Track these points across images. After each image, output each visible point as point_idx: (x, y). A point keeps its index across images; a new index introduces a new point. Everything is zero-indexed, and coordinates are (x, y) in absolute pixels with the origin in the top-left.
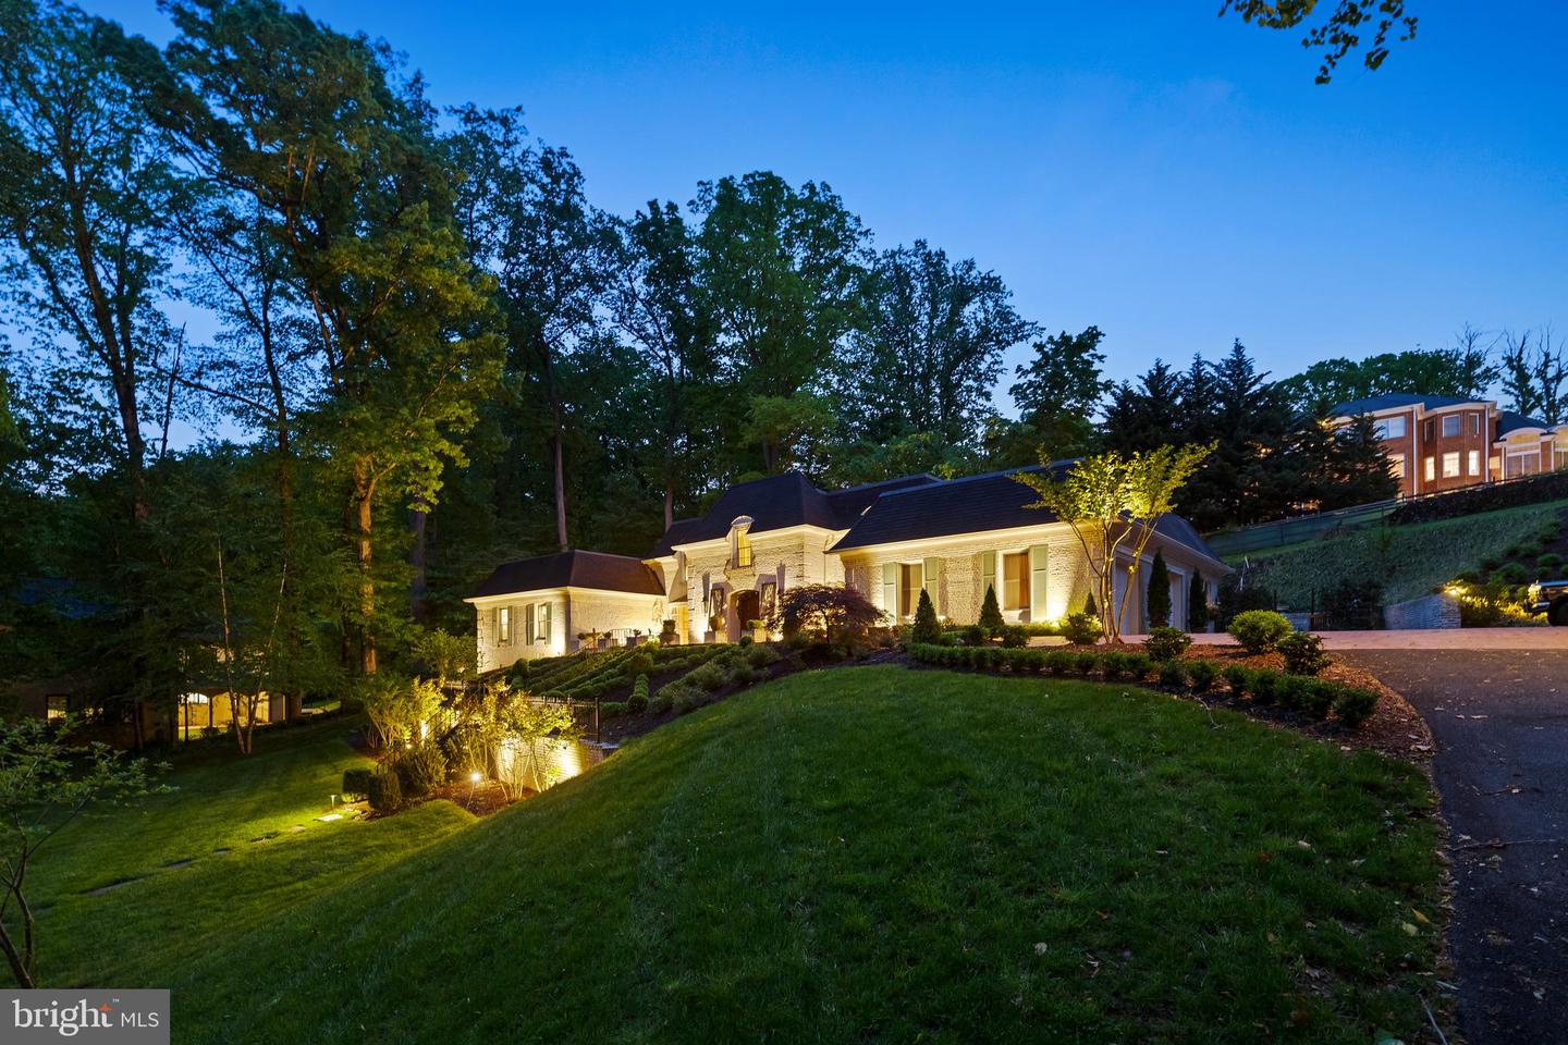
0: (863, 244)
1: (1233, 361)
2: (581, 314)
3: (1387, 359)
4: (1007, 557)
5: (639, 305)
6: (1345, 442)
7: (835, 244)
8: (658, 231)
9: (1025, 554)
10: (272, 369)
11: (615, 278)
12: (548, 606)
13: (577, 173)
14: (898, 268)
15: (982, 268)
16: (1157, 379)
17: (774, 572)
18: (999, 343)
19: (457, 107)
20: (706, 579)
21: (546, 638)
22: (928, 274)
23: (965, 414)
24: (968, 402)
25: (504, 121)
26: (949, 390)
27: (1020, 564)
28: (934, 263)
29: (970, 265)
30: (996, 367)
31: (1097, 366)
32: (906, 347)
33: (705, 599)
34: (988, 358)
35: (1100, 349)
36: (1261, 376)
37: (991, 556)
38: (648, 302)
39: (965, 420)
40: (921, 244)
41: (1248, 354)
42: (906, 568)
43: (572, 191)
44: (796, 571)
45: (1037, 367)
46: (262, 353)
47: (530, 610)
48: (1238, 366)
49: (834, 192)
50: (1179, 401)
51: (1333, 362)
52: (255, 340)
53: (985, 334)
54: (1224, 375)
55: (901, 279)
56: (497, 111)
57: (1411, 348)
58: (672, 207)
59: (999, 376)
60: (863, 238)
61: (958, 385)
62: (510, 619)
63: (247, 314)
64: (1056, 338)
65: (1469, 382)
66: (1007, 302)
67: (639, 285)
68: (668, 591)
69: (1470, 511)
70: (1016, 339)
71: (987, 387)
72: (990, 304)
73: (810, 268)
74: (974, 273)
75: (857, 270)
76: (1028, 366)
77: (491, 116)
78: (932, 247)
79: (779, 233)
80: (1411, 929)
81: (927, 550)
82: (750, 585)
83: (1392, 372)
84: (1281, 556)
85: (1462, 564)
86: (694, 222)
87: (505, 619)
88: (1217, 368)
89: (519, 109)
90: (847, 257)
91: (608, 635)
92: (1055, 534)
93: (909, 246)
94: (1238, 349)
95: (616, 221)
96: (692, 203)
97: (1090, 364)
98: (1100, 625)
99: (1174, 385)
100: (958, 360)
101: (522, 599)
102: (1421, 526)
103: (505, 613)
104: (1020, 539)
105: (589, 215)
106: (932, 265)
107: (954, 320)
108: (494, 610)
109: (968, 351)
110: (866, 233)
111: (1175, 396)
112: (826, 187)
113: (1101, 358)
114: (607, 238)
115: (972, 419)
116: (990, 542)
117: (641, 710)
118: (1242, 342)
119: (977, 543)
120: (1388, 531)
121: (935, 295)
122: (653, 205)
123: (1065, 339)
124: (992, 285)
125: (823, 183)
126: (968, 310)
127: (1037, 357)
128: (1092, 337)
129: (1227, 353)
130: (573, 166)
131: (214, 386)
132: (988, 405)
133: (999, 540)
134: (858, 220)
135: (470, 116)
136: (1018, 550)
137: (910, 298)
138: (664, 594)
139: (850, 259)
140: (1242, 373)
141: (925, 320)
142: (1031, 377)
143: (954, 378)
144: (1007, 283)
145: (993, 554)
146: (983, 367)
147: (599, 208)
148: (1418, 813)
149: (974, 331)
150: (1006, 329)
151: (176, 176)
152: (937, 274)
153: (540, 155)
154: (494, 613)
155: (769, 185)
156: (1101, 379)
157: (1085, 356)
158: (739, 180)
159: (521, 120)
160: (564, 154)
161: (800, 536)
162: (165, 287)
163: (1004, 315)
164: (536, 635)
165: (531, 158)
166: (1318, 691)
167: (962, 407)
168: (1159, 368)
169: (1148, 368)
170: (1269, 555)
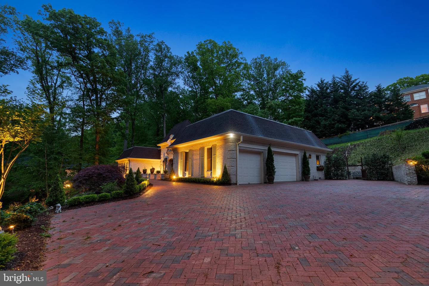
1: (345, 76)
4: (207, 149)
5: (190, 79)
8: (190, 59)
9: (211, 148)
11: (183, 72)
13: (168, 47)
15: (279, 60)
16: (321, 85)
19: (138, 34)
20: (164, 155)
25: (149, 36)
29: (276, 59)
31: (303, 82)
33: (163, 161)
35: (304, 77)
36: (356, 80)
40: (262, 56)
41: (350, 73)
42: (186, 153)
43: (169, 52)
48: (347, 77)
49: (231, 43)
50: (329, 90)
54: (343, 81)
58: (192, 53)
72: (284, 69)
74: (277, 61)
77: (146, 36)
78: (266, 56)
82: (172, 157)
84: (362, 143)
88: (340, 79)
93: (259, 56)
94: (347, 72)
95: (180, 57)
97: (301, 81)
99: (327, 86)
105: (174, 57)
106: (266, 61)
110: (242, 53)
111: (327, 89)
112: (229, 42)
113: (304, 80)
114: (179, 62)
118: (348, 70)
122: (188, 53)
124: (283, 64)
126: (278, 72)
128: (302, 74)
134: (238, 49)
140: (349, 79)
156: (304, 86)
159: (153, 36)
168: (322, 81)
169: (318, 81)
170: (358, 142)
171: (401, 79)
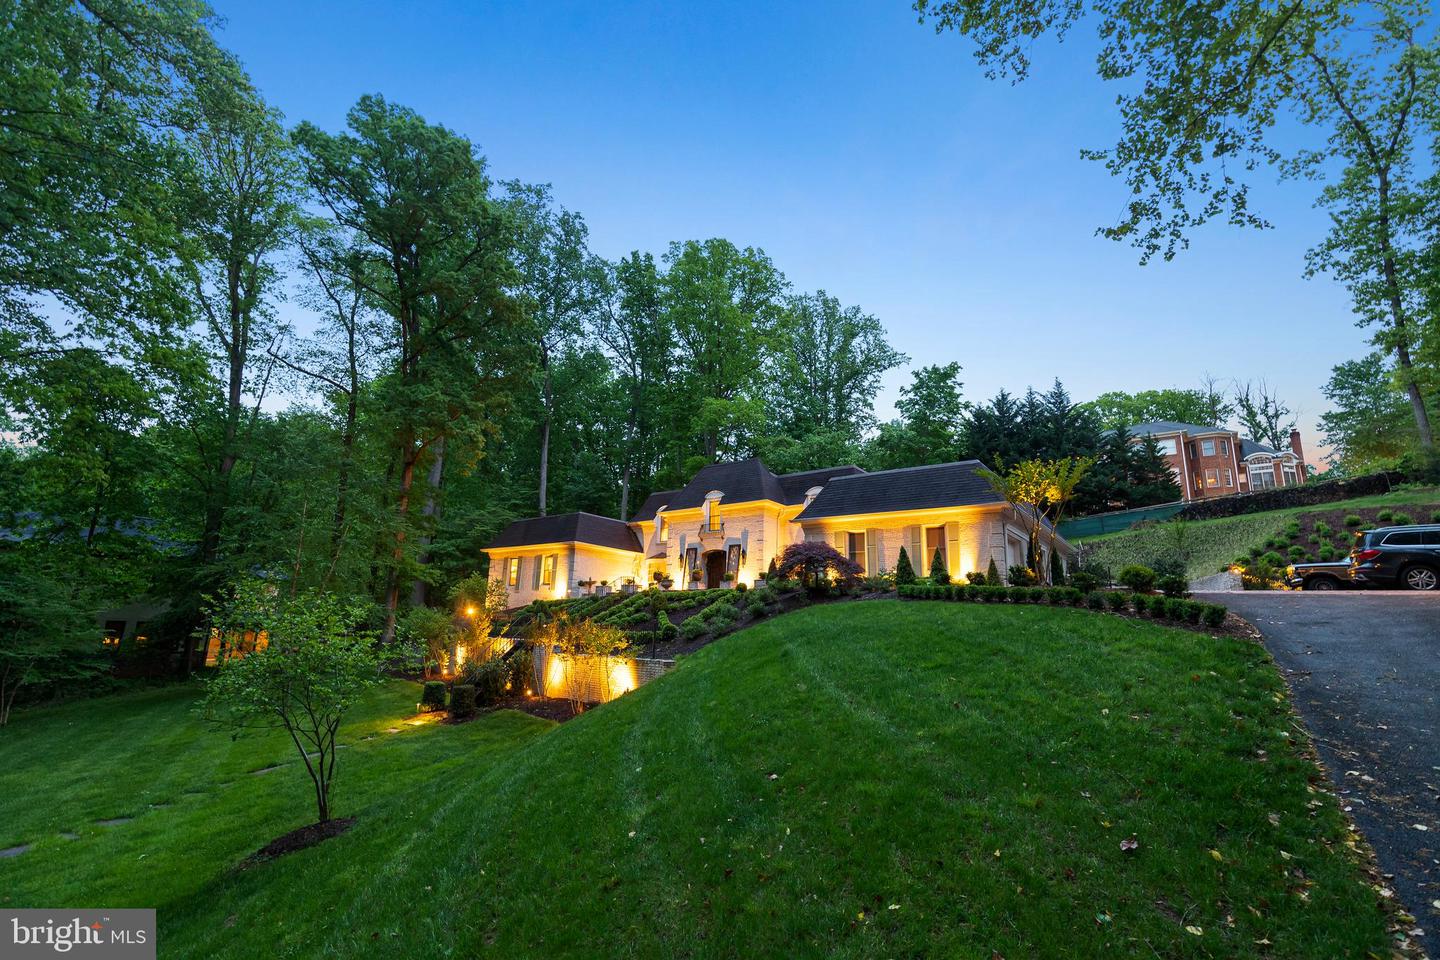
0: (785, 291)
1: (1055, 393)
2: (574, 328)
3: (1153, 394)
4: (928, 530)
5: (613, 323)
6: (1140, 457)
7: (766, 290)
8: (636, 273)
9: (942, 528)
10: (352, 358)
11: (599, 303)
12: (555, 557)
13: (585, 230)
14: (805, 309)
15: (865, 312)
16: (1002, 402)
17: (739, 536)
18: (877, 366)
19: (507, 181)
20: (683, 540)
21: (550, 583)
22: (826, 314)
23: (853, 419)
24: (856, 410)
25: (539, 193)
26: (842, 399)
27: (938, 535)
28: (830, 307)
29: (857, 310)
30: (876, 385)
31: (957, 391)
32: (811, 366)
33: (681, 556)
34: (870, 378)
35: (959, 378)
37: (914, 530)
38: (621, 321)
39: (853, 425)
40: (821, 293)
41: (1065, 389)
42: (852, 535)
43: (579, 242)
44: (757, 536)
45: (916, 388)
46: (347, 347)
47: (539, 559)
48: (1059, 396)
49: (767, 255)
50: (1019, 419)
51: (1115, 394)
52: (344, 335)
53: (868, 361)
54: (1050, 402)
55: (806, 316)
56: (533, 185)
57: (1170, 387)
58: (649, 257)
59: (878, 392)
60: (785, 288)
61: (849, 397)
62: (519, 568)
63: (341, 317)
64: (930, 369)
65: (1214, 415)
66: (883, 337)
67: (616, 308)
68: (646, 549)
69: (1236, 512)
70: (890, 365)
71: (870, 399)
72: (871, 338)
73: (746, 305)
74: (860, 316)
75: (780, 310)
76: (908, 387)
77: (529, 189)
78: (830, 296)
79: (726, 281)
80: (1278, 700)
81: (869, 522)
82: (720, 546)
83: (1158, 404)
85: (1237, 552)
86: (663, 268)
87: (514, 568)
88: (1044, 397)
89: (549, 185)
90: (772, 300)
91: (604, 583)
92: (963, 514)
93: (813, 293)
94: (1058, 385)
95: (605, 263)
96: (664, 256)
97: (953, 388)
98: (1032, 574)
99: (1015, 408)
100: (848, 378)
101: (533, 551)
102: (1201, 523)
103: (515, 562)
104: (939, 516)
105: (586, 257)
106: (829, 308)
107: (844, 348)
108: (506, 560)
109: (854, 374)
110: (787, 285)
111: (1015, 416)
112: (761, 251)
113: (960, 384)
114: (596, 273)
115: (858, 423)
116: (917, 518)
117: (673, 637)
118: (1061, 380)
119: (906, 519)
120: (1181, 525)
121: (831, 329)
122: (635, 255)
123: (935, 370)
124: (872, 325)
125: (759, 249)
126: (856, 342)
127: (915, 381)
128: (954, 369)
129: (1052, 388)
130: (583, 225)
131: (308, 369)
132: (871, 412)
133: (923, 517)
134: (782, 275)
135: (514, 187)
136: (937, 525)
137: (812, 331)
138: (642, 551)
139: (773, 301)
140: (1062, 402)
141: (824, 347)
142: (911, 395)
143: (846, 391)
144: (883, 324)
145: (918, 528)
146: (866, 384)
147: (594, 254)
148: (1266, 662)
149: (860, 358)
150: (881, 359)
151: (301, 215)
152: (833, 315)
153: (560, 215)
154: (506, 561)
155: (721, 248)
156: (961, 400)
157: (949, 382)
158: (702, 243)
159: (550, 192)
160: (578, 216)
161: (761, 509)
162: (276, 292)
163: (882, 347)
164: (541, 581)
165: (552, 217)
166: (1192, 607)
167: (850, 413)
168: (1003, 395)
169: (995, 395)
170: (1096, 540)
171: (1108, 395)
